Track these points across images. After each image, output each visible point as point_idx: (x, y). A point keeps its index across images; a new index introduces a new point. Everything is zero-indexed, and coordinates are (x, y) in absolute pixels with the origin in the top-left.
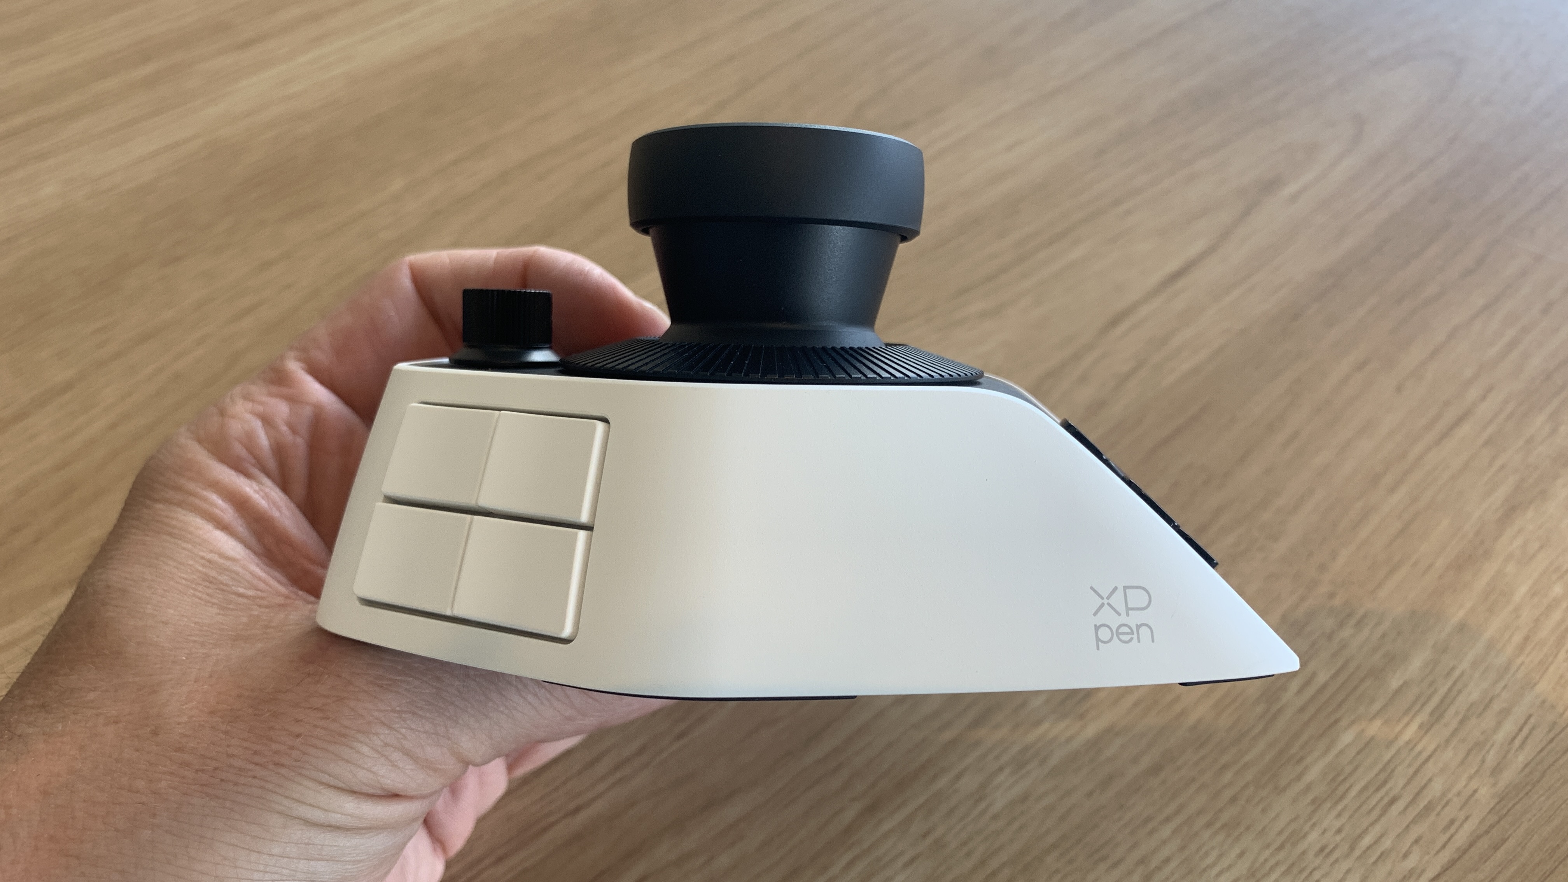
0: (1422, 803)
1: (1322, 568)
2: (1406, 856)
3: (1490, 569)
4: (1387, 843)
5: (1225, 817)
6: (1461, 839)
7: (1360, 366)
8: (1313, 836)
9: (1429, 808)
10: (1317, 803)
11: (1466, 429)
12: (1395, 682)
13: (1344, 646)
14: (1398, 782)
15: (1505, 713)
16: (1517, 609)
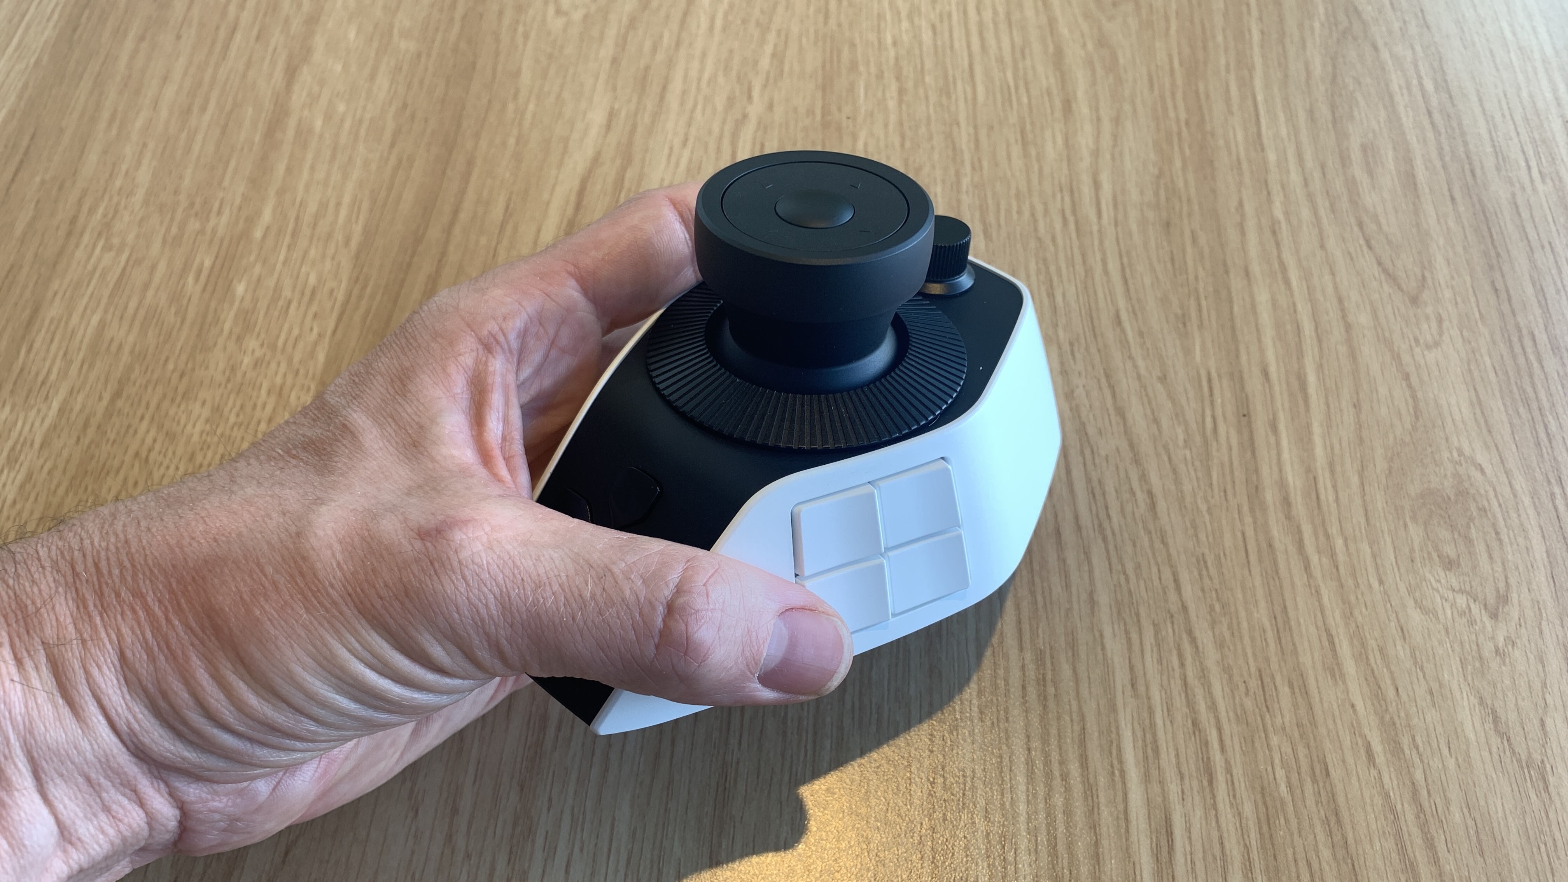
0: (308, 293)
1: (176, 192)
2: (311, 329)
3: (292, 123)
4: (296, 332)
5: (181, 390)
6: (340, 296)
7: (141, 38)
8: (246, 360)
9: (313, 293)
10: (240, 339)
11: (238, 36)
12: (258, 234)
13: (214, 231)
14: (287, 293)
15: (338, 205)
16: (321, 136)
